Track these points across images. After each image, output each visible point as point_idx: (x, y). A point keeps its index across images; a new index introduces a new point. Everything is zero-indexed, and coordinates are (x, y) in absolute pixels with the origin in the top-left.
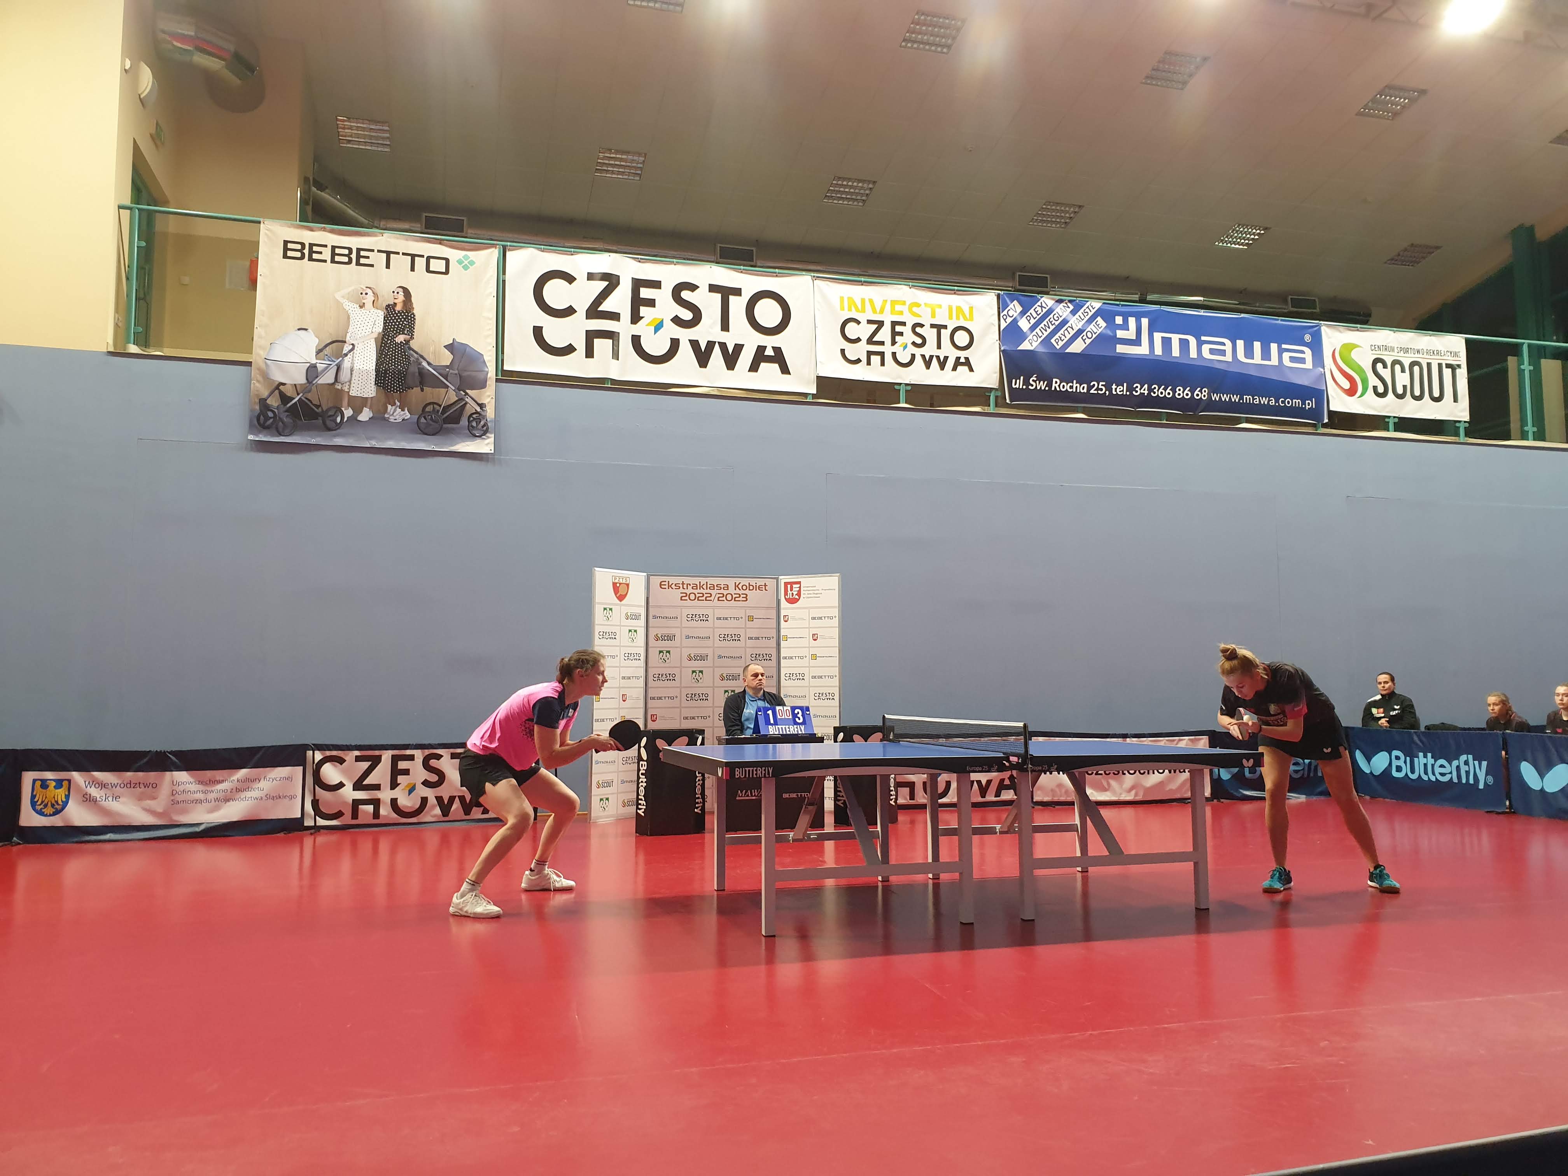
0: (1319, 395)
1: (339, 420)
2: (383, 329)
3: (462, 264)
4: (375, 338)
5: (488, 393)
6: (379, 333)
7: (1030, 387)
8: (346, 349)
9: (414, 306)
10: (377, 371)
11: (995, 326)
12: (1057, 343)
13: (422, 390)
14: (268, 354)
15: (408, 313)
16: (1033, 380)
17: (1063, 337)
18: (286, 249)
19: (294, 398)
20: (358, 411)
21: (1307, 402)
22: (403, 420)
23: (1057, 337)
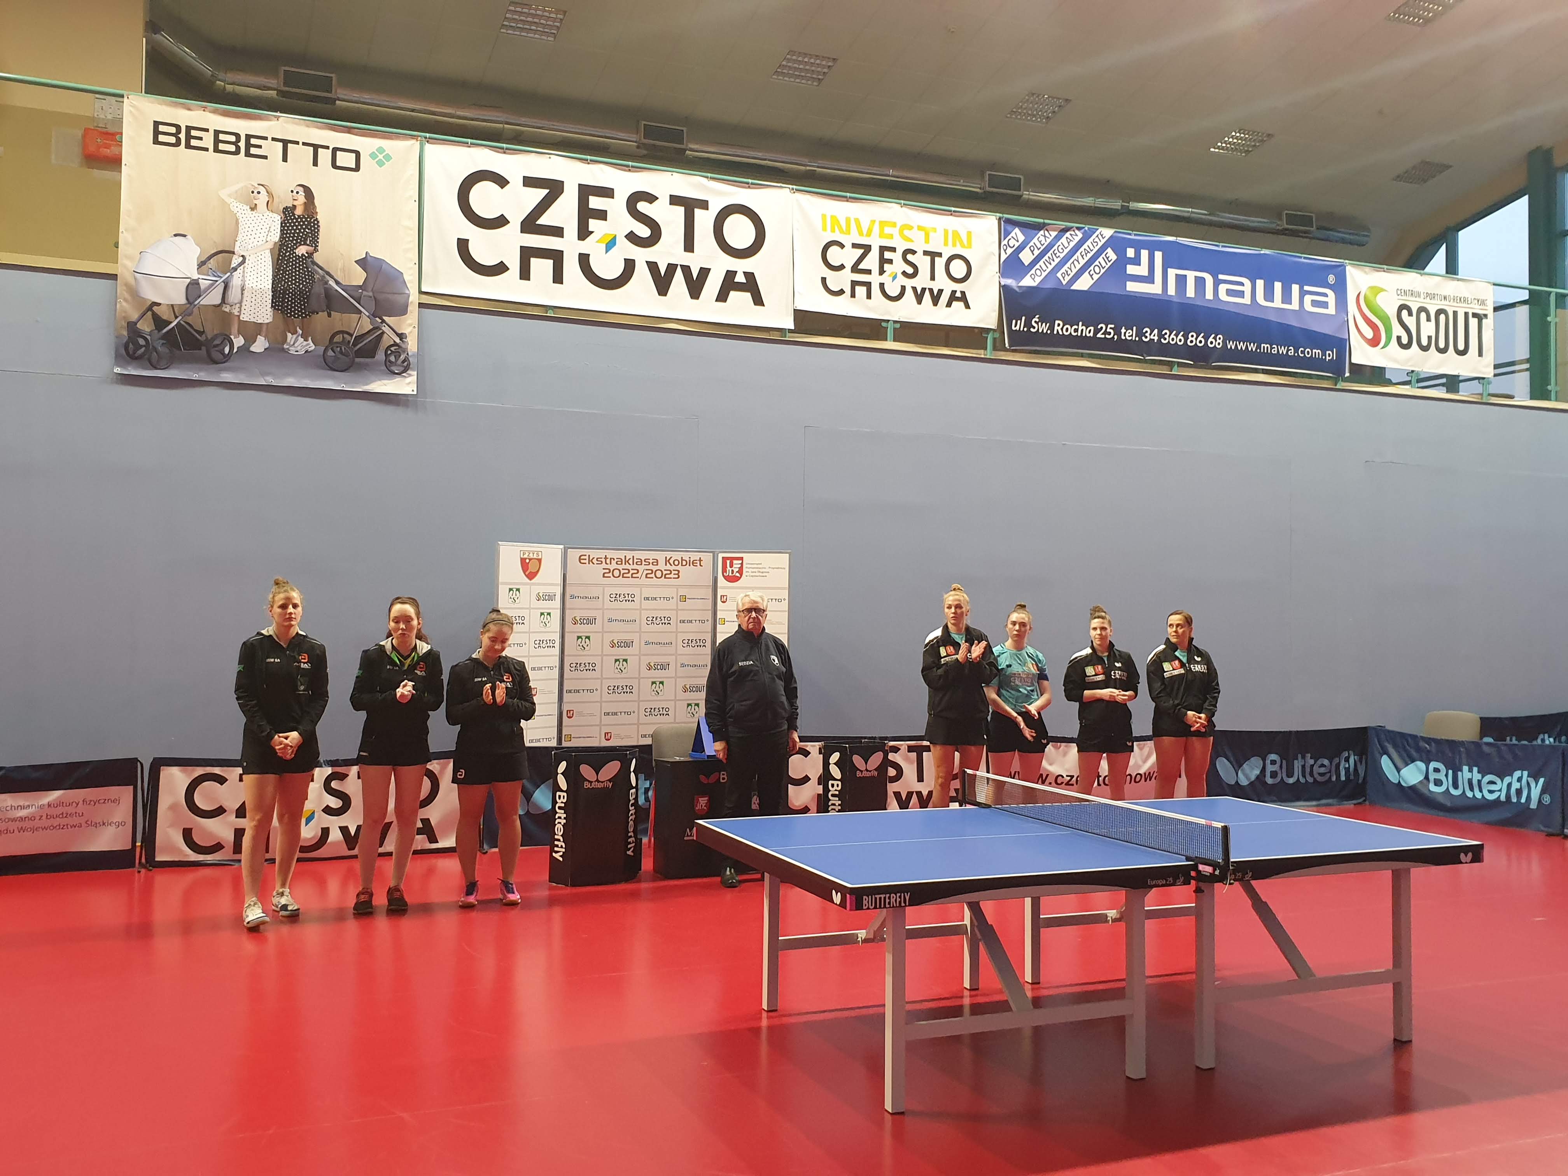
0: (1342, 345)
1: (227, 350)
2: (280, 238)
3: (376, 158)
4: (271, 249)
5: (409, 322)
6: (275, 243)
7: (1032, 330)
8: (236, 261)
9: (317, 210)
10: (274, 290)
11: (994, 255)
12: (1064, 278)
13: (329, 315)
14: (137, 266)
15: (311, 219)
16: (1035, 322)
17: (1069, 272)
18: (156, 133)
19: (171, 322)
20: (250, 340)
21: (1327, 352)
22: (306, 352)
23: (1063, 270)
